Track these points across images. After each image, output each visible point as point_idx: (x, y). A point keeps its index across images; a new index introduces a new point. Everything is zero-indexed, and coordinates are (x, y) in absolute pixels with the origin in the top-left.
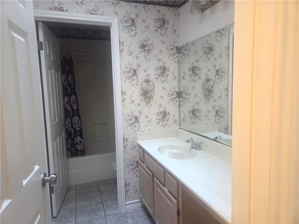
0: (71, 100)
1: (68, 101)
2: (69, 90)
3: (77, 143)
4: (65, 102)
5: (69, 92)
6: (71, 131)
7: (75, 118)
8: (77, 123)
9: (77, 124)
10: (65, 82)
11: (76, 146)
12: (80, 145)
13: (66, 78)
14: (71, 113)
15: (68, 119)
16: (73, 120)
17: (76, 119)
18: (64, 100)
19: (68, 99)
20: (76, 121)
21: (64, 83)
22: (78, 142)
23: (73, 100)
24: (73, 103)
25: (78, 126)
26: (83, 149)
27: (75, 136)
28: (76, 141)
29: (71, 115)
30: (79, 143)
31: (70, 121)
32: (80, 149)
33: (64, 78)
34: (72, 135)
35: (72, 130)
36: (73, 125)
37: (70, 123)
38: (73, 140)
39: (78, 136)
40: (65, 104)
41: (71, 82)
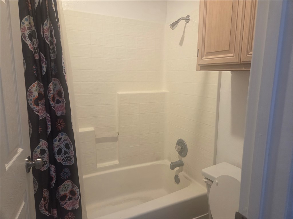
0: (49, 93)
1: (40, 94)
2: (44, 65)
3: (64, 197)
4: (32, 98)
5: (45, 69)
6: (49, 170)
7: (61, 136)
8: (64, 150)
9: (66, 153)
10: (31, 40)
11: (62, 203)
12: (70, 199)
13: (33, 28)
14: (50, 126)
15: (41, 143)
16: (56, 143)
17: (62, 140)
18: (29, 93)
19: (42, 90)
20: (62, 146)
21: (28, 42)
22: (67, 192)
23: (56, 92)
24: (54, 100)
25: (67, 155)
26: (77, 208)
27: (60, 181)
28: (62, 193)
29: (49, 131)
30: (69, 196)
31: (45, 148)
32: (69, 208)
33: (29, 29)
34: (51, 179)
35: (53, 168)
36: (54, 155)
37: (47, 151)
38: (54, 192)
39: (67, 179)
40: (30, 102)
41: (48, 43)
